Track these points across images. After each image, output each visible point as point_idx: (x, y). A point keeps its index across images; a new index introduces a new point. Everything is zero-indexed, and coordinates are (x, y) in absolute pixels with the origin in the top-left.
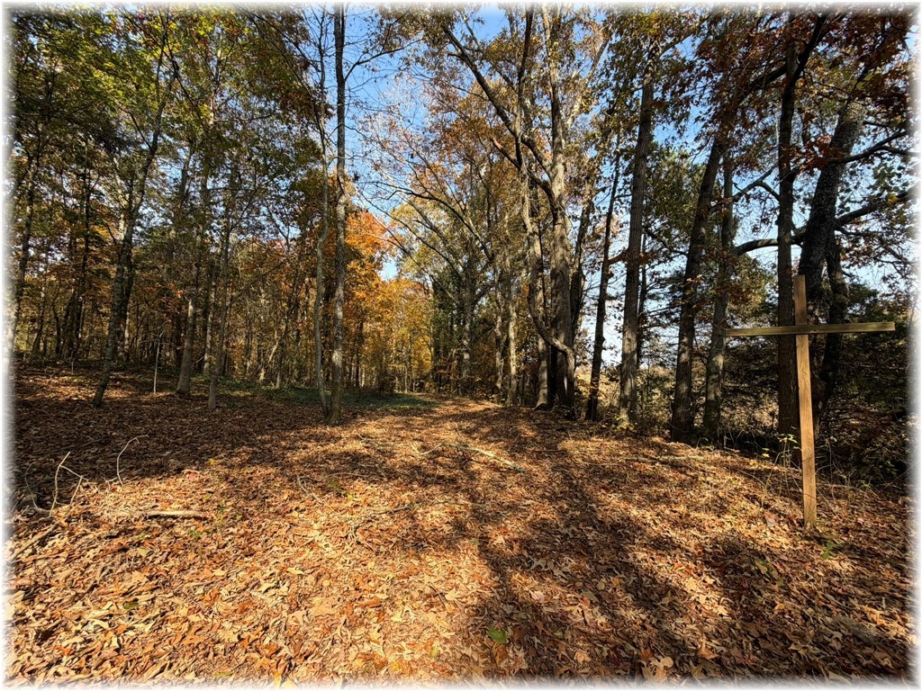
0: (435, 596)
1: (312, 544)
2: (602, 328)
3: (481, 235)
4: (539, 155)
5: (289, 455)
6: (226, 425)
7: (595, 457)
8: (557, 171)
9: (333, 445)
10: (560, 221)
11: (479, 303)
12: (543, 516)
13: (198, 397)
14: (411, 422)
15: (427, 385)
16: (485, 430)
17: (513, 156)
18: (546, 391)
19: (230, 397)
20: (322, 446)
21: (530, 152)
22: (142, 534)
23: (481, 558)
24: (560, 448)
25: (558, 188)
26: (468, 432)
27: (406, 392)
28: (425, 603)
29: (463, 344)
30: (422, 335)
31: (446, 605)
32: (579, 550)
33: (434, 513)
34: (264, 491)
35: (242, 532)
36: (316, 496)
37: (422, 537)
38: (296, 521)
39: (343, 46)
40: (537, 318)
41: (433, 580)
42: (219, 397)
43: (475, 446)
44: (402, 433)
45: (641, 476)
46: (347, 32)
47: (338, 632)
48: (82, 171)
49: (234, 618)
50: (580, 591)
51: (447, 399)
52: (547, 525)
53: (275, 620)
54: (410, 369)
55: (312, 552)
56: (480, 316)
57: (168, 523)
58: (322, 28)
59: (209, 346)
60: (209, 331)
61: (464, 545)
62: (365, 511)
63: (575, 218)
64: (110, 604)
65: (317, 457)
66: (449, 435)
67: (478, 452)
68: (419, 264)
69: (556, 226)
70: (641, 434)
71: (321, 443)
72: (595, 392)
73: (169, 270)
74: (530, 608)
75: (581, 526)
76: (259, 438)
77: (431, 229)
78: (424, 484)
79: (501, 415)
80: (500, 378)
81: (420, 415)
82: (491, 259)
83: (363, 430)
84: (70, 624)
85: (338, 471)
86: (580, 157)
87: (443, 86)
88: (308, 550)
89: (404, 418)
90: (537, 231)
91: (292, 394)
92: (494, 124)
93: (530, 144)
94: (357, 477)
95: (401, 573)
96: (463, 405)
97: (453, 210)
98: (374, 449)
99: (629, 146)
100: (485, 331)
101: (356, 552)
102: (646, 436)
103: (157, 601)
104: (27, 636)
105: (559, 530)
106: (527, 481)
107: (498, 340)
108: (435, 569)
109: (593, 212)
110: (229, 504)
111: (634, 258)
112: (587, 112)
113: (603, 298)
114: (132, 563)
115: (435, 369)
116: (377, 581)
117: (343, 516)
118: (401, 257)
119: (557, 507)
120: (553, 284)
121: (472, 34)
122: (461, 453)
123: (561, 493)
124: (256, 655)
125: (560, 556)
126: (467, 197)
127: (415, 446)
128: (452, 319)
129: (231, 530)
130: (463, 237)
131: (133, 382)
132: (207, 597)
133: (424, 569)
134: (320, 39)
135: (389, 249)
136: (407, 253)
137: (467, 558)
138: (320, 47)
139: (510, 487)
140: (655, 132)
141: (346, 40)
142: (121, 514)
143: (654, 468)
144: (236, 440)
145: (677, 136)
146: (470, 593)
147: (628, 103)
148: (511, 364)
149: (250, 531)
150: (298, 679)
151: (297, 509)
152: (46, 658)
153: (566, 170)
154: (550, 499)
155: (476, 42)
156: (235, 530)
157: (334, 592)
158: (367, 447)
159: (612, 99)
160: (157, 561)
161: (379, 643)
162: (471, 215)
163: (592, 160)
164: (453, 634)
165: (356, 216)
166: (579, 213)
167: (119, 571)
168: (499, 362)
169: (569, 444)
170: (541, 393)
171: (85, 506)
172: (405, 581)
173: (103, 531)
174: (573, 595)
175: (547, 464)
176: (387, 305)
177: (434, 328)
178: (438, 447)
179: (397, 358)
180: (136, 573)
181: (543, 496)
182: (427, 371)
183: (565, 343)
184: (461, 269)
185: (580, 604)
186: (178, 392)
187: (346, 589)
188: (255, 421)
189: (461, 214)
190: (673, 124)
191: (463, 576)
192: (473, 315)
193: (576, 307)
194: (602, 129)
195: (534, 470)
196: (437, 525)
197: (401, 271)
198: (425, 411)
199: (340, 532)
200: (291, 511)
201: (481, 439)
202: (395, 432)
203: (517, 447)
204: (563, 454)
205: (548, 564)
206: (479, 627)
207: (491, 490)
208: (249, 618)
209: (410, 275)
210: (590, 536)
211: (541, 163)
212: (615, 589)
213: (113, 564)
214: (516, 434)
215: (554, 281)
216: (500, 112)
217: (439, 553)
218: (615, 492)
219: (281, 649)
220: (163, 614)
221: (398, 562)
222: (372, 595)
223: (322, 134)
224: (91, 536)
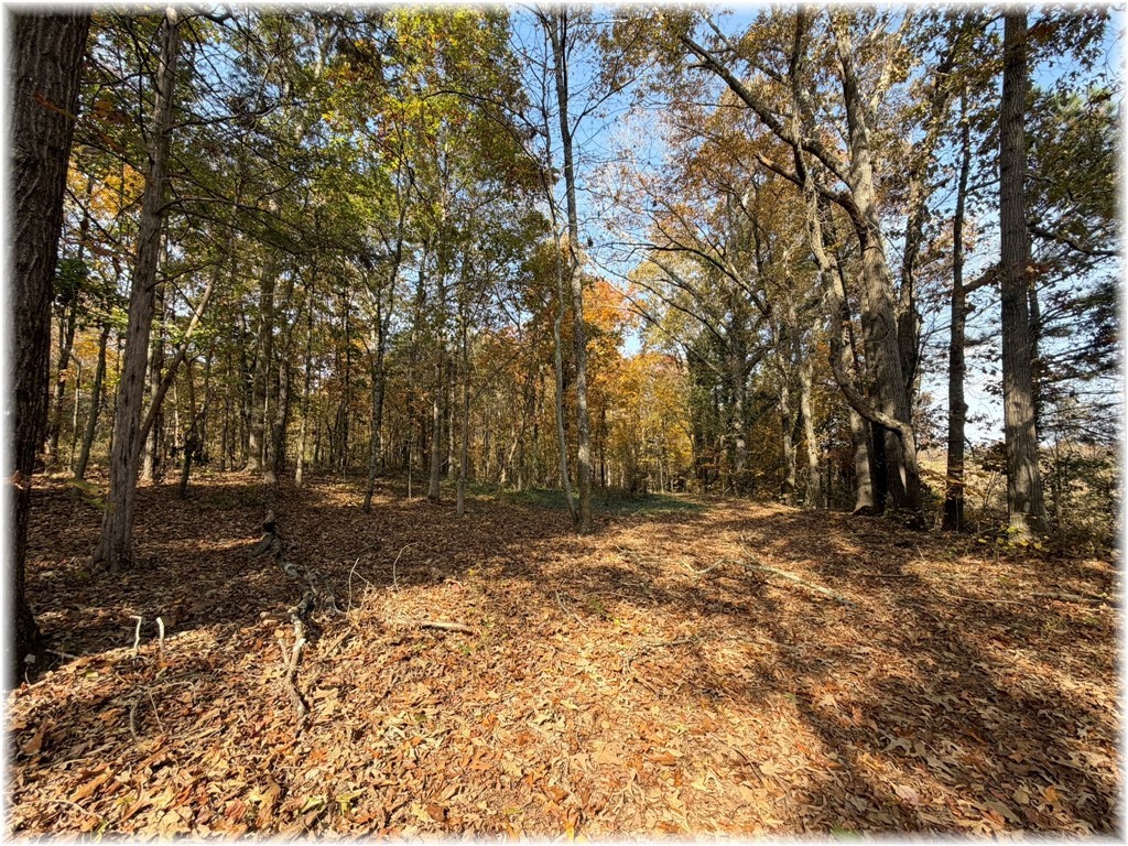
0: (745, 765)
1: (582, 675)
2: (961, 391)
3: (748, 283)
4: (829, 159)
5: (542, 567)
6: (476, 532)
7: (973, 589)
8: (861, 175)
9: (587, 557)
10: (872, 243)
11: (752, 372)
12: (893, 673)
13: (447, 502)
14: (676, 531)
15: (688, 483)
16: (781, 543)
17: (790, 170)
18: (869, 488)
19: (475, 502)
20: (576, 558)
21: (815, 158)
22: (419, 644)
23: (803, 723)
24: (905, 573)
25: (863, 200)
26: (754, 545)
27: (663, 492)
28: (733, 772)
29: (734, 429)
30: (678, 421)
31: (764, 780)
32: (968, 733)
33: (725, 651)
34: (523, 607)
35: (508, 652)
36: (579, 618)
37: (714, 682)
38: (561, 646)
39: (566, 100)
40: (847, 385)
41: (739, 743)
42: (466, 501)
43: (768, 564)
44: (667, 545)
45: (1070, 625)
46: (570, 83)
47: (629, 788)
48: (342, 290)
49: (515, 749)
50: (982, 800)
51: (718, 500)
52: (903, 687)
53: (557, 759)
54: (665, 464)
55: (584, 685)
56: (755, 389)
57: (440, 635)
58: (544, 88)
59: (452, 448)
60: (451, 432)
61: (775, 701)
62: (637, 642)
63: (894, 234)
64: (403, 713)
65: (572, 571)
66: (729, 549)
67: (773, 573)
68: (668, 332)
69: (866, 253)
70: (1060, 554)
71: (574, 554)
72: (957, 489)
73: (414, 373)
74: (895, 809)
75: (964, 695)
76: (509, 547)
77: (680, 286)
78: (706, 612)
79: (798, 523)
80: (793, 472)
81: (686, 522)
82: (766, 313)
83: (620, 540)
84: (375, 728)
85: (598, 589)
86: (896, 146)
87: (684, 109)
88: (579, 682)
89: (667, 525)
90: (835, 263)
91: (534, 497)
92: (756, 135)
93: (814, 149)
94: (621, 598)
95: (694, 726)
96: (743, 509)
97: (708, 258)
98: (636, 563)
99: (986, 109)
100: (764, 409)
101: (634, 691)
102: (1071, 558)
103: (442, 717)
104: (345, 732)
105: (926, 697)
106: (857, 618)
107: (785, 420)
108: (739, 728)
109: (929, 219)
110: (492, 619)
111: (1013, 277)
112: (904, 80)
113: (958, 344)
114: (416, 673)
115: (698, 462)
116: (665, 732)
117: (612, 645)
118: (644, 327)
119: (915, 661)
120: (867, 334)
121: (718, 32)
122: (750, 574)
123: (919, 640)
124: (542, 796)
125: (935, 738)
126: (725, 238)
127: (687, 561)
128: (716, 396)
129: (498, 648)
130: (723, 290)
131: (391, 487)
132: (486, 720)
133: (724, 726)
134: (543, 101)
135: (630, 319)
136: (651, 320)
137: (782, 718)
138: (543, 109)
139: (832, 626)
140: (1034, 76)
141: (570, 92)
142: (399, 621)
143: (1097, 613)
144: (489, 548)
145: (1080, 68)
146: (795, 769)
147: (976, 46)
148: (810, 451)
149: (516, 652)
150: (591, 835)
151: (560, 631)
152: (362, 757)
153: (874, 170)
154: (901, 649)
155: (724, 40)
156: (500, 649)
157: (616, 737)
158: (628, 562)
159: (945, 49)
160: (436, 675)
161: (681, 813)
162: (733, 259)
163: (918, 145)
164: (781, 822)
165: (591, 287)
166: (903, 227)
167: (406, 680)
168: (790, 450)
169: (921, 566)
170: (862, 490)
171: (370, 611)
172: (702, 737)
173: (387, 638)
174: (969, 803)
175: (886, 594)
176: (632, 386)
177: (692, 410)
178: (718, 564)
179: (650, 451)
180: (420, 684)
181: (888, 643)
182: (689, 464)
183: (896, 417)
184: (723, 330)
185: (985, 820)
186: (430, 497)
187: (629, 736)
188: (502, 527)
189: (719, 260)
190: (1069, 53)
191: (781, 743)
192: (745, 389)
193: (911, 363)
194: (931, 96)
195: (867, 602)
196: (733, 668)
197: (646, 343)
198: (691, 517)
199: (613, 664)
200: (554, 633)
201: (775, 555)
202: (658, 543)
203: (835, 568)
204: (912, 581)
205: (916, 746)
206: (818, 820)
207: (802, 628)
208: (529, 752)
209: (657, 347)
210: (985, 714)
211: (833, 169)
212: (1051, 808)
213: (400, 673)
214: (828, 549)
215: (868, 330)
216: (764, 118)
217: (742, 707)
218: (1020, 647)
219: (567, 795)
220: (449, 732)
221: (688, 711)
222: (663, 750)
223: (551, 202)
224: (379, 641)
